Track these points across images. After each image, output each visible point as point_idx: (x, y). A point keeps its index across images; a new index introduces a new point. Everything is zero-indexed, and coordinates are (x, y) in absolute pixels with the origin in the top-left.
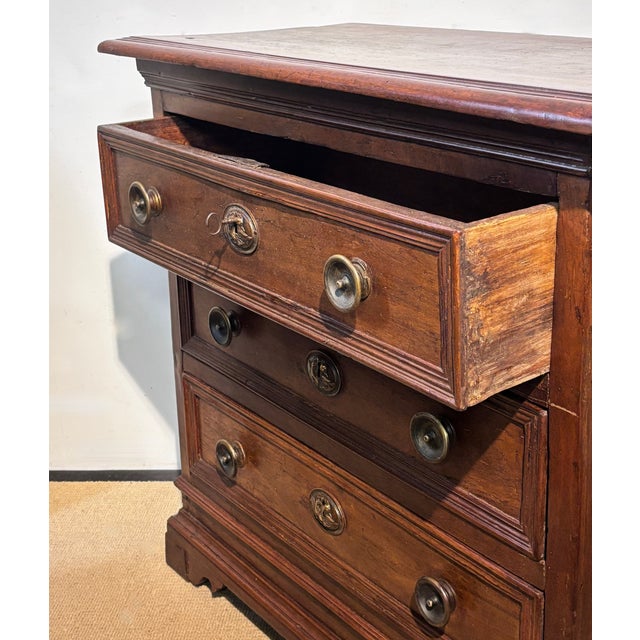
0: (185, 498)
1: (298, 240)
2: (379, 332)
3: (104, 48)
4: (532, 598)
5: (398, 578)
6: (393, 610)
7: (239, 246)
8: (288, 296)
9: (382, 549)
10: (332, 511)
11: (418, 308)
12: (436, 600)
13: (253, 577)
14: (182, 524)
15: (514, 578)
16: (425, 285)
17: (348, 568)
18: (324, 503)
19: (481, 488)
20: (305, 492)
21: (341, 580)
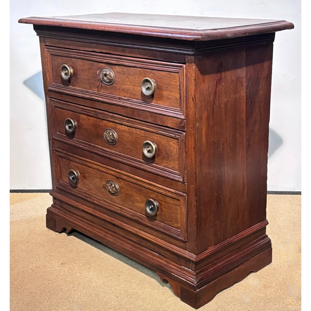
0: (54, 199)
1: (130, 77)
2: (158, 102)
3: (21, 21)
4: (182, 196)
5: (139, 204)
6: (138, 217)
7: (107, 83)
8: (125, 97)
9: (133, 196)
10: (115, 187)
11: (172, 91)
12: (152, 206)
13: (84, 222)
14: (53, 210)
15: (177, 192)
16: (174, 83)
17: (121, 206)
18: (112, 184)
19: (166, 164)
20: (104, 183)
21: (119, 211)
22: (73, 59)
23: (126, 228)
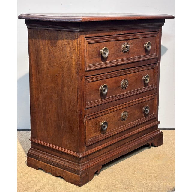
9: (134, 112)
17: (129, 124)
22: (105, 42)
23: (133, 134)
